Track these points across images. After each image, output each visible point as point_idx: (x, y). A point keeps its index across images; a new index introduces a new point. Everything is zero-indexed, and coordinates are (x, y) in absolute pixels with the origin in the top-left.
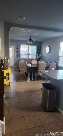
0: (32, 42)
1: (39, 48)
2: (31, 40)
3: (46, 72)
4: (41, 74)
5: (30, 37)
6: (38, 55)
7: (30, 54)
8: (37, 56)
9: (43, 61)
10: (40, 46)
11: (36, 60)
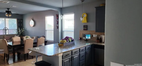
0: (11, 15)
1: (20, 22)
2: (9, 12)
3: (38, 49)
4: (30, 52)
5: (8, 9)
6: (20, 30)
7: (8, 29)
8: (18, 30)
9: (28, 37)
10: (22, 20)
11: (17, 35)
